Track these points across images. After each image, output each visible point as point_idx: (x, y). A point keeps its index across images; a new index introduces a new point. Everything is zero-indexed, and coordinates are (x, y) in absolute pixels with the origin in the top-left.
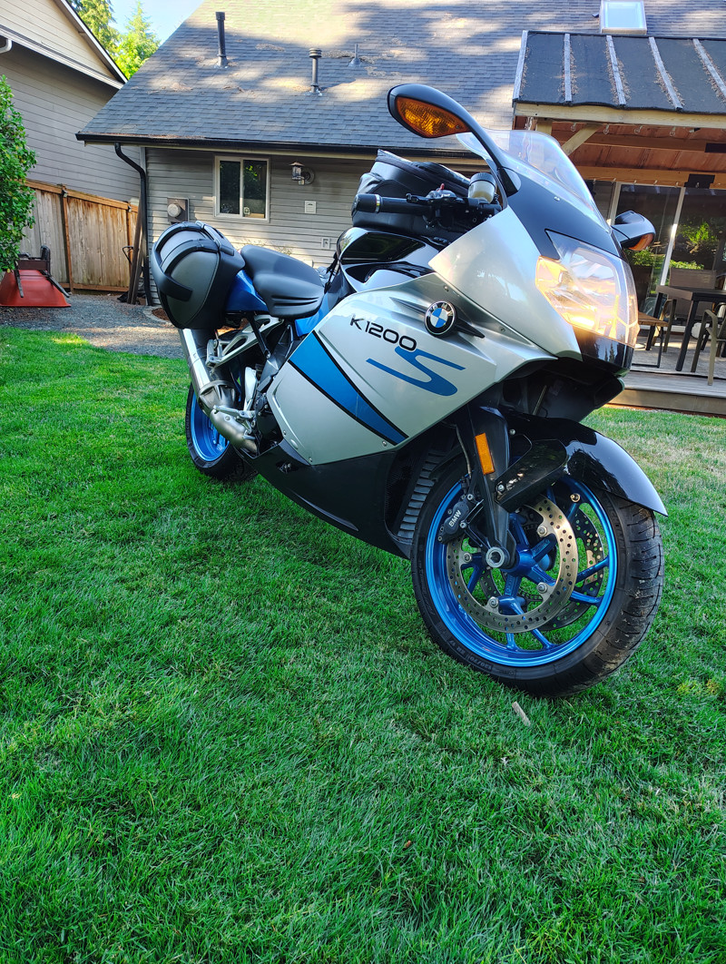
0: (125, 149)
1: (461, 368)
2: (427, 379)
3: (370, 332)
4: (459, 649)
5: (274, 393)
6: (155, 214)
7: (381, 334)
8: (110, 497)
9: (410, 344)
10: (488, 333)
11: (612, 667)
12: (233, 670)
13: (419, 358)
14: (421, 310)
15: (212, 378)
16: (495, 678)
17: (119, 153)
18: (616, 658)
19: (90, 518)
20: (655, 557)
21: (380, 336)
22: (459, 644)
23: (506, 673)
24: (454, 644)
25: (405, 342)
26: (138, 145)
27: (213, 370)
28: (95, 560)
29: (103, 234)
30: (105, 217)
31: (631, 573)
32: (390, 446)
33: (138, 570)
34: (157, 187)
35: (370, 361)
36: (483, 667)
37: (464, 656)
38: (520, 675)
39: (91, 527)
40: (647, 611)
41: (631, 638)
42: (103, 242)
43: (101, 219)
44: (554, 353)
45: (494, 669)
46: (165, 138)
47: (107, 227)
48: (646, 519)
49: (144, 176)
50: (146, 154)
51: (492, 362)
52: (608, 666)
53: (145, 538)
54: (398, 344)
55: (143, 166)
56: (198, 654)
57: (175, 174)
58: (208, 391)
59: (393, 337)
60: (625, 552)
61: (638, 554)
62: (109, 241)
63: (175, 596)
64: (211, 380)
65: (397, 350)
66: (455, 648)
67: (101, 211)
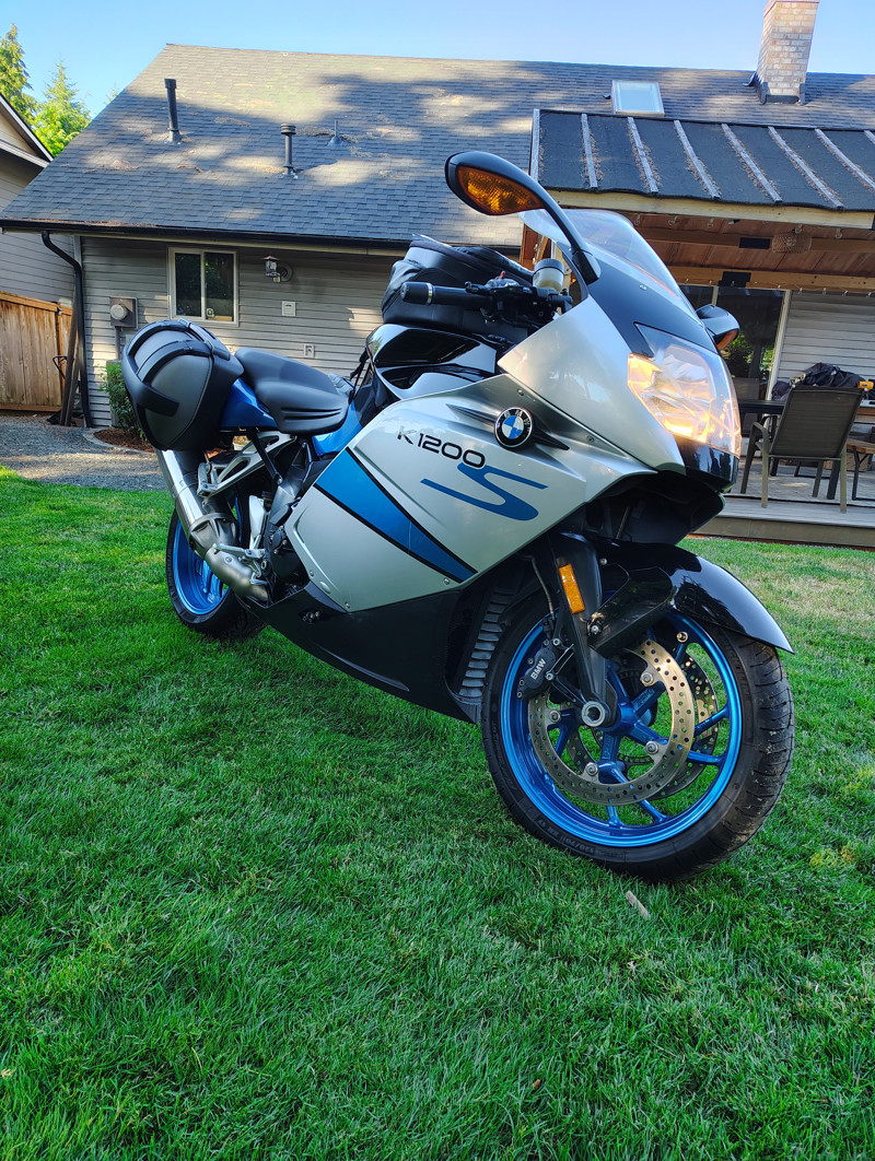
0: (55, 238)
1: (542, 487)
2: (500, 501)
3: (424, 447)
4: (550, 829)
5: (296, 526)
6: (94, 316)
7: (440, 449)
8: (76, 667)
9: (477, 460)
10: (574, 445)
11: (744, 839)
12: (271, 878)
13: (489, 477)
14: (490, 419)
15: (206, 511)
16: (600, 863)
17: (47, 243)
18: (748, 828)
19: (52, 694)
20: (785, 703)
21: (437, 452)
22: (550, 823)
23: (612, 856)
24: (544, 824)
25: (470, 457)
26: (72, 233)
27: (206, 501)
28: (67, 748)
29: (27, 341)
30: (29, 320)
31: (759, 724)
32: (454, 584)
33: (127, 757)
34: (96, 284)
35: (425, 482)
36: (584, 851)
37: (558, 838)
38: (631, 857)
39: (56, 705)
40: (781, 769)
41: (764, 802)
42: (26, 351)
43: (24, 323)
44: (655, 465)
45: (597, 852)
46: (106, 225)
47: (31, 332)
48: (771, 658)
49: (79, 271)
50: (82, 244)
51: (580, 478)
52: (739, 838)
53: (131, 715)
54: (461, 460)
55: (78, 259)
56: (225, 861)
57: (119, 268)
58: (202, 527)
59: (455, 452)
60: (750, 698)
61: (766, 701)
62: (33, 349)
63: (181, 788)
64: (204, 514)
65: (461, 468)
66: (546, 828)
67: (22, 313)
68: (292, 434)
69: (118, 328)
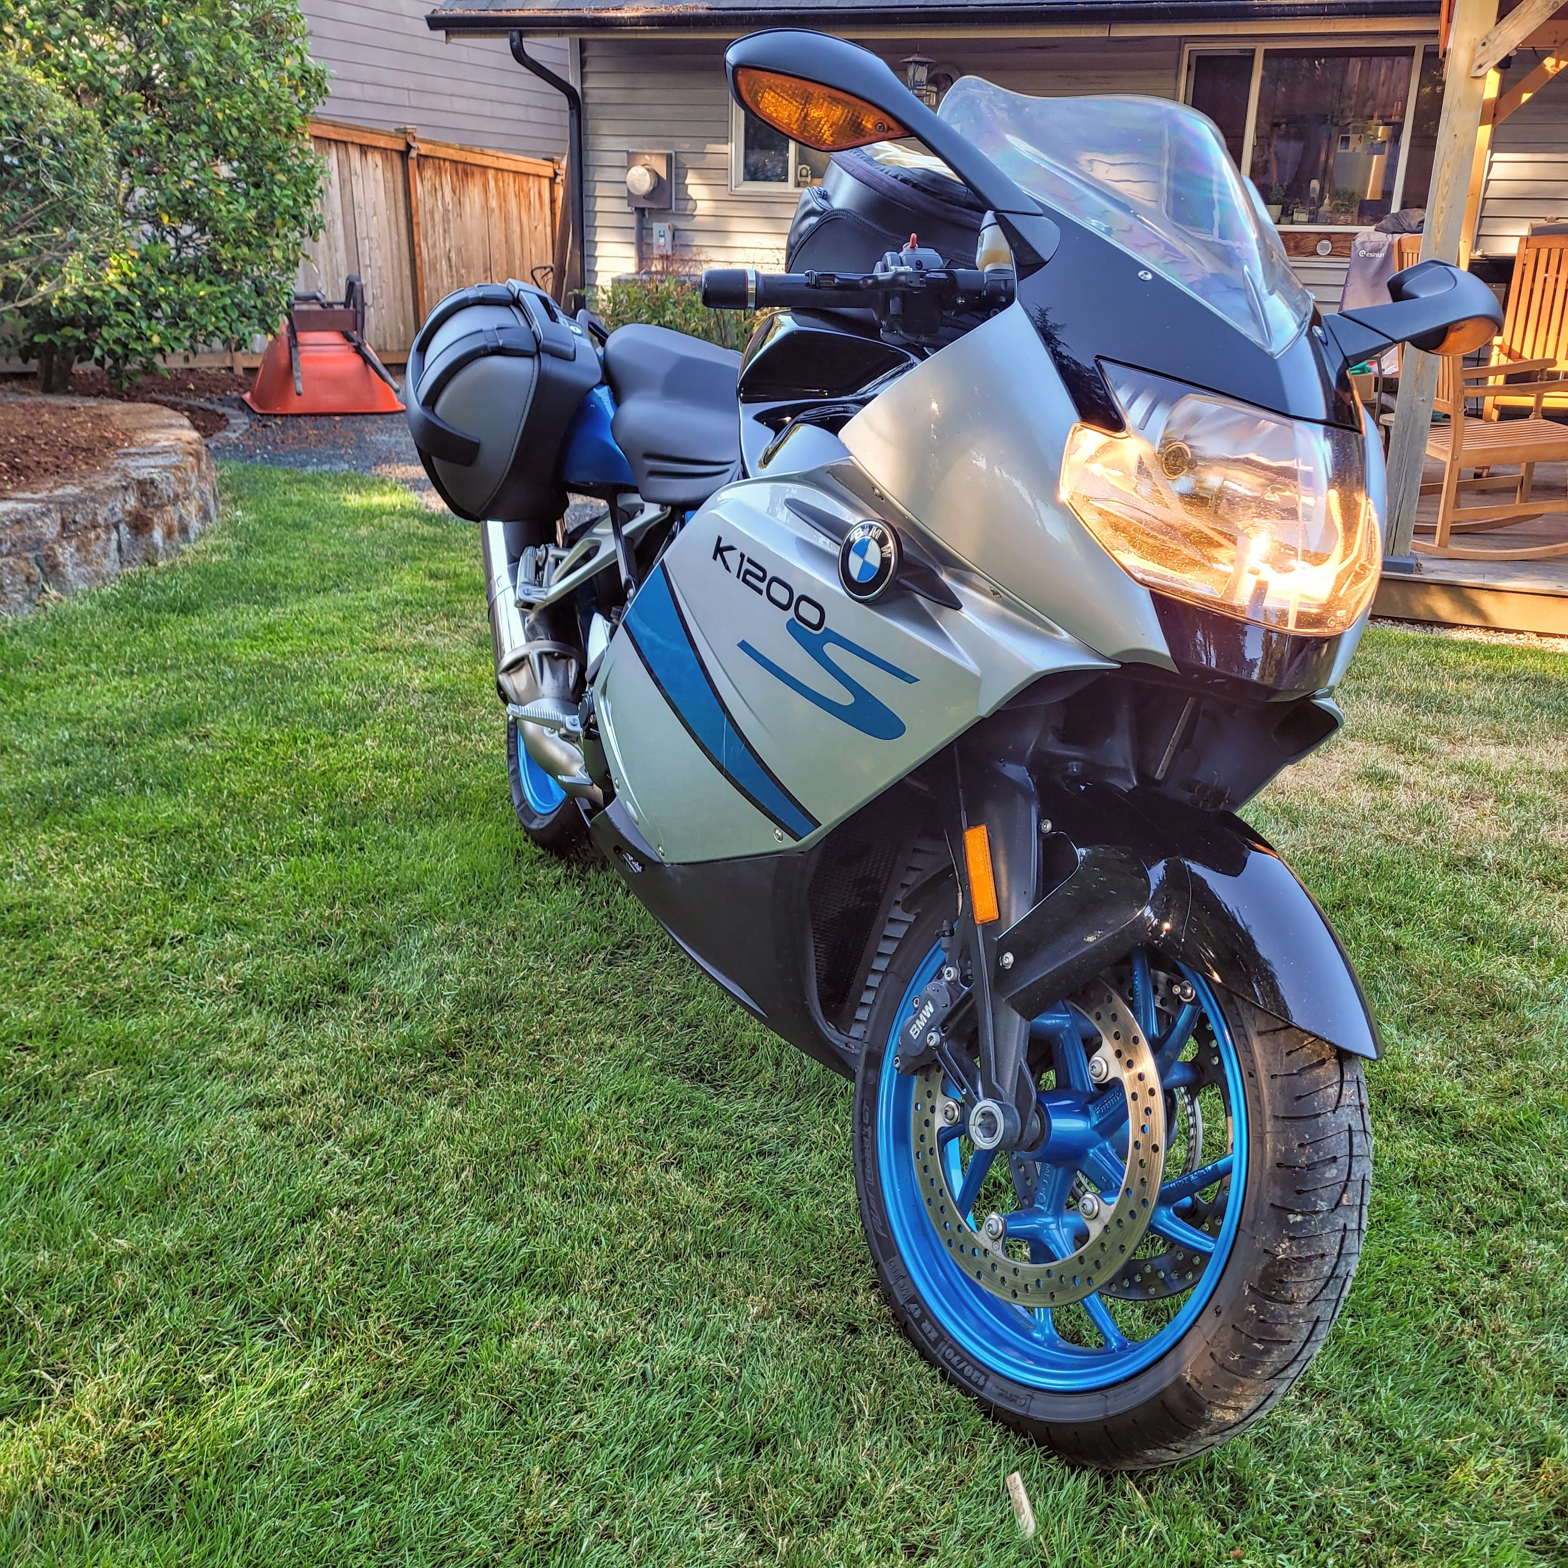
0: (534, 47)
2: (845, 698)
3: (745, 581)
4: (926, 1325)
5: (604, 692)
6: (600, 189)
7: (763, 586)
10: (971, 598)
11: (1231, 1416)
12: (405, 1339)
13: (831, 650)
15: (531, 634)
16: (990, 1411)
17: (519, 54)
18: (1236, 1397)
19: (247, 946)
20: (1334, 1159)
22: (927, 1315)
23: (1010, 1398)
24: (917, 1314)
26: (560, 33)
27: (532, 616)
28: (219, 1052)
29: (498, 236)
30: (502, 197)
31: (1273, 1194)
32: (789, 843)
33: (297, 1081)
34: (605, 127)
36: (969, 1378)
37: (935, 1344)
38: (1041, 1410)
39: (243, 969)
40: (1310, 1291)
41: (1267, 1352)
42: (496, 255)
43: (494, 203)
44: (1108, 654)
45: (989, 1385)
46: (619, 14)
47: (506, 219)
48: (1322, 1062)
49: (575, 101)
50: (582, 50)
51: (971, 665)
52: (1218, 1413)
54: (791, 613)
55: (573, 81)
57: (646, 95)
58: (517, 664)
59: (781, 595)
60: (1262, 1141)
61: (1289, 1150)
62: (510, 250)
64: (528, 640)
65: (791, 626)
66: (919, 1322)
67: (492, 183)
68: (664, 504)
69: (641, 211)
